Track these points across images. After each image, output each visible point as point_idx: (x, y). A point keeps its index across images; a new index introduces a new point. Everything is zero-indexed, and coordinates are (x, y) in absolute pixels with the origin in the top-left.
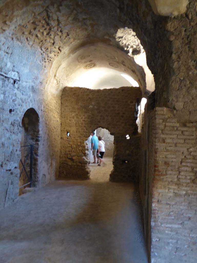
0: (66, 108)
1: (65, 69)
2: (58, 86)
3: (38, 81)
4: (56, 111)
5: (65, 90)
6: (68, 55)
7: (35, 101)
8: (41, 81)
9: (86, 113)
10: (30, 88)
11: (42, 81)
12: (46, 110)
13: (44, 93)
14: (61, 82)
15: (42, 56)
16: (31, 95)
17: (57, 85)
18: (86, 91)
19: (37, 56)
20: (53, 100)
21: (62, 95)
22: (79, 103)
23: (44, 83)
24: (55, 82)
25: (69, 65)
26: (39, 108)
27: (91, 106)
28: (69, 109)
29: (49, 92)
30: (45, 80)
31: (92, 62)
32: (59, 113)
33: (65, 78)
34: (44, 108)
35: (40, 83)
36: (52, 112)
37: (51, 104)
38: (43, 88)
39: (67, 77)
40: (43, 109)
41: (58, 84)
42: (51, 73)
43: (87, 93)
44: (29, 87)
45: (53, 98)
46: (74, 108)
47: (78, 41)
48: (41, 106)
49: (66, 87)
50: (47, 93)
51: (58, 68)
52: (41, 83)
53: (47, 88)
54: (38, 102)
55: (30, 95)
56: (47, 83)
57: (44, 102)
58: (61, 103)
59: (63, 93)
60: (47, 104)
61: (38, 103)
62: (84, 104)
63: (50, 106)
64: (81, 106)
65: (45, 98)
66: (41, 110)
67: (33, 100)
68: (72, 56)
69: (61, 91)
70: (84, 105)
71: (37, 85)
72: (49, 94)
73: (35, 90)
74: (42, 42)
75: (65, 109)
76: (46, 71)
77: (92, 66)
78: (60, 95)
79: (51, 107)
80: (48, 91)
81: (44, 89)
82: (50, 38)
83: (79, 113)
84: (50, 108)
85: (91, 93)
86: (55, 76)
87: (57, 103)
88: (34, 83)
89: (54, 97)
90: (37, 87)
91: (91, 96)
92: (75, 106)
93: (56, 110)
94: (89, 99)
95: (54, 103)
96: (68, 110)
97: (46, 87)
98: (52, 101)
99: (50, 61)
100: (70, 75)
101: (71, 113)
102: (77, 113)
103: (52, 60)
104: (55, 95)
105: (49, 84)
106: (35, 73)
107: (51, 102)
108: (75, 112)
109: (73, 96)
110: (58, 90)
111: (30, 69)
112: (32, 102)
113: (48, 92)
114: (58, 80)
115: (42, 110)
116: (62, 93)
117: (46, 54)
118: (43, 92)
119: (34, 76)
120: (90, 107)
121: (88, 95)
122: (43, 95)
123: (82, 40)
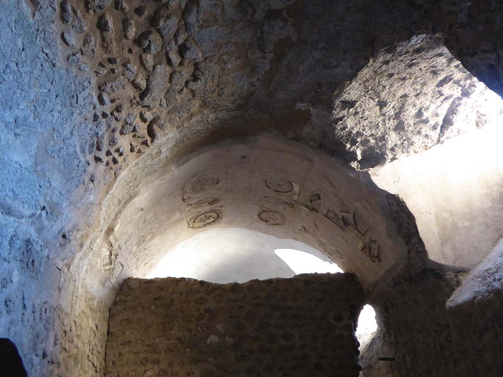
0: (125, 350)
1: (141, 213)
2: (109, 269)
3: (56, 228)
4: (89, 361)
5: (124, 287)
6: (164, 168)
7: (24, 306)
8: (65, 231)
9: (196, 362)
10: (18, 243)
11: (69, 232)
12: (61, 357)
13: (67, 284)
14: (120, 259)
15: (95, 127)
16: (16, 276)
17: (107, 268)
18: (195, 287)
19: (77, 118)
20: (88, 318)
21: (115, 303)
22: (171, 329)
23: (74, 242)
24: (105, 252)
25: (157, 202)
26: (35, 345)
27: (213, 339)
28: (137, 353)
29: (79, 284)
30: (79, 230)
31: (216, 206)
32: (98, 369)
33: (134, 248)
34: (55, 344)
35: (61, 239)
36: (79, 365)
37: (79, 333)
38: (66, 261)
39: (139, 244)
40: (50, 348)
41: (111, 264)
42: (103, 216)
43: (198, 296)
44: (12, 238)
45: (88, 312)
46: (153, 348)
47: (212, 116)
48: (47, 336)
49: (128, 278)
50: (75, 286)
51: (126, 203)
52: (64, 236)
53: (78, 267)
54: (37, 315)
55: (10, 273)
56: (82, 245)
57: (59, 318)
58: (108, 333)
59: (117, 299)
60: (67, 329)
61: (38, 319)
62: (190, 331)
63: (76, 340)
64: (179, 339)
65: (65, 304)
66: (40, 353)
67: (18, 302)
68: (175, 172)
69: (114, 289)
70: (188, 335)
71: (46, 244)
72: (81, 291)
73: (36, 263)
74: (111, 66)
75: (121, 354)
76: (92, 198)
77: (211, 220)
78: (109, 303)
79: (80, 345)
80: (77, 277)
81: (66, 270)
82: (142, 63)
83: (170, 365)
84: (77, 347)
85: (213, 295)
86: (110, 230)
87: (96, 331)
88: (40, 230)
89: (91, 309)
90: (46, 252)
91: (212, 304)
92: (157, 340)
93: (91, 356)
94: (207, 315)
95: (88, 330)
96: (132, 356)
97: (76, 261)
98: (85, 321)
99: (111, 164)
100: (150, 240)
101: (143, 369)
102: (164, 365)
103: (120, 159)
104: (96, 303)
105: (86, 255)
106: (54, 184)
107: (80, 325)
108: (156, 362)
109: (153, 307)
110: (108, 284)
111: (36, 157)
112: (9, 312)
113: (76, 283)
114: (116, 247)
115: (44, 356)
116: (116, 297)
117: (109, 126)
118: (62, 280)
119: (46, 194)
120: (209, 341)
121: (203, 301)
122: (60, 289)
123: (223, 115)
